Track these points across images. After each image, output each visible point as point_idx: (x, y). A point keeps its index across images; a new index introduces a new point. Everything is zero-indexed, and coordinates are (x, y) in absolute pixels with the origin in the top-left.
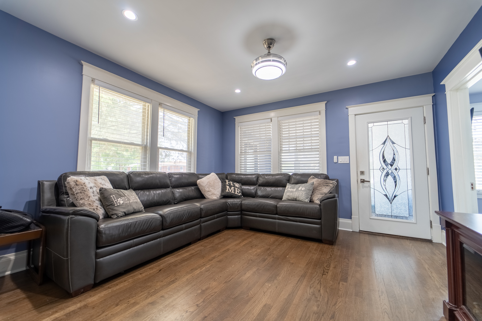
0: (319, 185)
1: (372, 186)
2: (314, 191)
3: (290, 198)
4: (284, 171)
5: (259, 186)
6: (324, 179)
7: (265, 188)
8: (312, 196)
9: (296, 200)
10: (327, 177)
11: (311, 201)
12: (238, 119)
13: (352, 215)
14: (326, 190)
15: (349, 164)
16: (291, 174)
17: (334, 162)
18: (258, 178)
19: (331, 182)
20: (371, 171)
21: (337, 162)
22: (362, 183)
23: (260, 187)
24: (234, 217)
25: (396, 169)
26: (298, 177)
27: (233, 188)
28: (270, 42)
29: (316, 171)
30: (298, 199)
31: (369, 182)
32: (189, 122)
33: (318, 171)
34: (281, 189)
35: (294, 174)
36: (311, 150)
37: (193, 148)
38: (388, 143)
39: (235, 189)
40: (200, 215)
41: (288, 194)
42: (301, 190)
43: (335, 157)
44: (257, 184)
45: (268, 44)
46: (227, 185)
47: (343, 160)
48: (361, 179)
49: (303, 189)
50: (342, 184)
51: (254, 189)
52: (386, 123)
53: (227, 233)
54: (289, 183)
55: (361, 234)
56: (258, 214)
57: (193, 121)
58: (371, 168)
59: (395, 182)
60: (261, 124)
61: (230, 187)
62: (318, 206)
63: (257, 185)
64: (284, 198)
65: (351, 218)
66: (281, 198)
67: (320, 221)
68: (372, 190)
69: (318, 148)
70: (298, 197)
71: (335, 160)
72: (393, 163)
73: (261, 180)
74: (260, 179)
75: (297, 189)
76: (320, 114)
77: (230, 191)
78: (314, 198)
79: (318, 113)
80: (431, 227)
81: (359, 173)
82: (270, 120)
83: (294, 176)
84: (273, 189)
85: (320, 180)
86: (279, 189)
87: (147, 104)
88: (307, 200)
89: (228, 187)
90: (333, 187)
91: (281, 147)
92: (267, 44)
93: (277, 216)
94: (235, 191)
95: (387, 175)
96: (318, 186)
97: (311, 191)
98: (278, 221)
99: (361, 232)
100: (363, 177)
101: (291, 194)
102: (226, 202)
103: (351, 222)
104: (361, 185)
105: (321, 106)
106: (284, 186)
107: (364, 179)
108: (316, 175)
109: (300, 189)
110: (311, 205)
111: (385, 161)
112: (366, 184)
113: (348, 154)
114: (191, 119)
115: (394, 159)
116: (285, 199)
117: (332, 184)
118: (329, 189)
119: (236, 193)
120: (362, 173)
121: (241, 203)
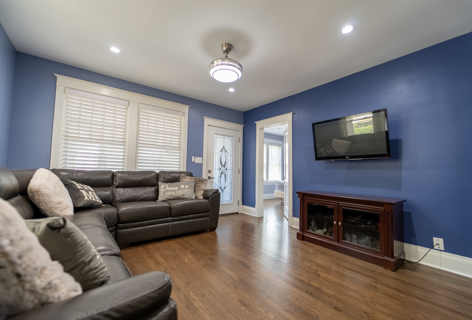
1: (214, 182)
3: (171, 198)
7: (126, 189)
9: (179, 198)
15: (202, 164)
17: (192, 161)
19: (204, 179)
20: (214, 170)
21: (194, 162)
22: (209, 179)
23: (118, 190)
25: (226, 169)
27: (90, 193)
28: (229, 48)
30: (182, 197)
31: (213, 178)
38: (224, 151)
43: (193, 157)
45: (228, 49)
47: (197, 160)
48: (208, 176)
49: (186, 187)
51: (111, 192)
52: (223, 137)
56: (146, 222)
58: (214, 168)
59: (225, 178)
61: (87, 191)
68: (214, 184)
72: (225, 165)
73: (119, 180)
74: (117, 177)
77: (91, 198)
80: (238, 205)
81: (208, 172)
82: (127, 103)
89: (84, 193)
92: (227, 47)
93: (170, 218)
94: (95, 198)
95: (222, 173)
100: (209, 175)
107: (210, 177)
111: (221, 163)
112: (211, 180)
113: (201, 156)
115: (225, 163)
116: (164, 199)
119: (97, 200)
121: (118, 213)
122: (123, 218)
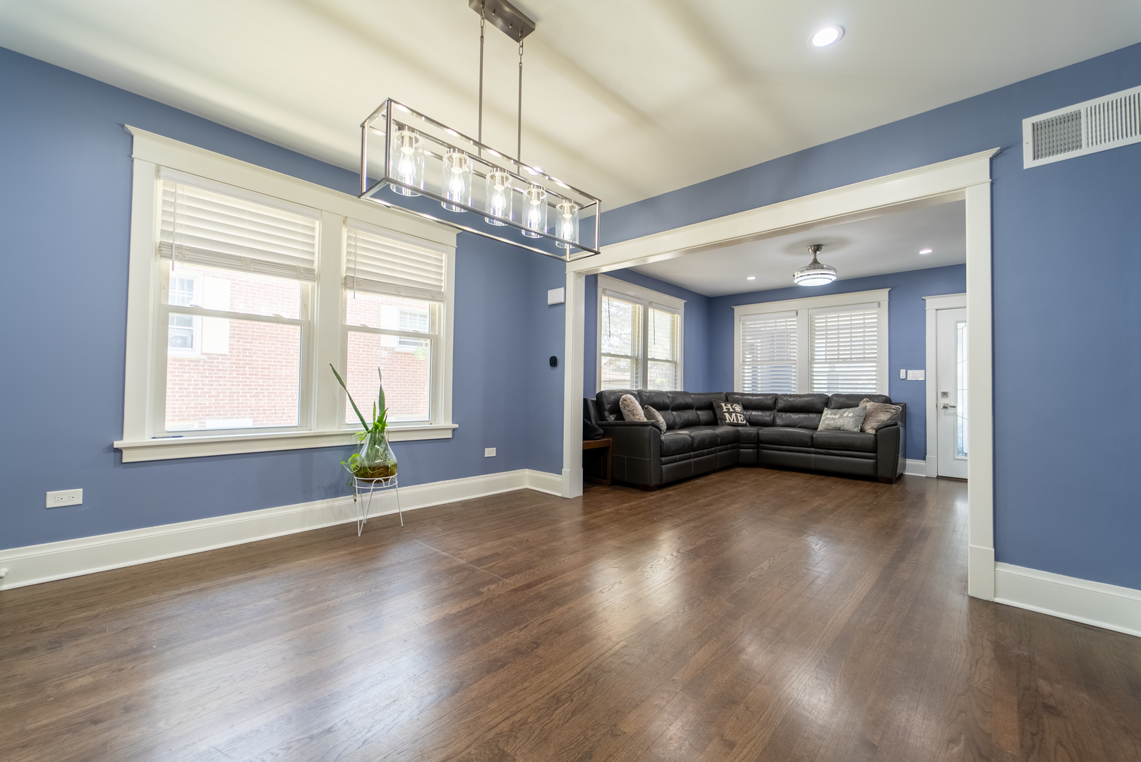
0: (876, 411)
1: (959, 414)
2: (866, 418)
3: (830, 428)
4: (816, 391)
5: (779, 411)
6: (884, 402)
7: (789, 414)
8: (863, 424)
9: (839, 429)
10: (887, 400)
11: (862, 430)
12: (739, 311)
13: (926, 454)
14: (884, 417)
15: (925, 381)
16: (830, 395)
17: (901, 378)
18: (776, 399)
19: (894, 407)
20: (959, 392)
21: (905, 378)
22: (945, 410)
23: (780, 414)
24: (747, 451)
26: (841, 400)
27: (734, 415)
28: (817, 248)
29: (873, 392)
30: (842, 428)
31: (954, 407)
32: (673, 321)
33: (874, 391)
34: (814, 415)
35: (834, 395)
36: (864, 360)
37: (679, 357)
39: (736, 416)
40: (713, 442)
41: (827, 422)
42: (848, 416)
43: (901, 370)
44: (775, 408)
45: (815, 250)
46: (725, 412)
47: (915, 375)
48: (943, 404)
49: (850, 415)
50: (912, 409)
51: (770, 416)
53: (739, 472)
54: (827, 407)
55: (940, 482)
57: (679, 318)
58: (958, 387)
60: (779, 318)
61: (730, 414)
62: (873, 436)
63: (775, 411)
64: (820, 428)
65: (925, 459)
66: (816, 429)
67: (875, 454)
68: (959, 420)
69: (876, 357)
70: (843, 426)
71: (902, 373)
73: (781, 404)
74: (780, 401)
75: (841, 416)
76: (879, 307)
77: (732, 421)
78: (865, 427)
79: (876, 305)
81: (940, 395)
82: (795, 313)
83: (835, 398)
84: (801, 415)
85: (877, 404)
86: (811, 415)
87: (637, 306)
88: (857, 430)
89: (727, 415)
90: (896, 414)
91: (812, 354)
92: (813, 249)
93: (812, 449)
94: (737, 420)
96: (872, 412)
97: (863, 418)
98: (814, 457)
99: (939, 478)
100: (945, 401)
101: (832, 422)
102: (738, 431)
103: (924, 464)
104: (942, 411)
105: (883, 295)
106: (821, 412)
107: (947, 404)
108: (871, 397)
109: (845, 415)
110: (862, 436)
112: (950, 411)
113: (922, 366)
114: (676, 315)
116: (822, 429)
117: (894, 409)
118: (889, 417)
119: (740, 422)
120: (945, 394)
121: (758, 433)
122: (762, 438)
